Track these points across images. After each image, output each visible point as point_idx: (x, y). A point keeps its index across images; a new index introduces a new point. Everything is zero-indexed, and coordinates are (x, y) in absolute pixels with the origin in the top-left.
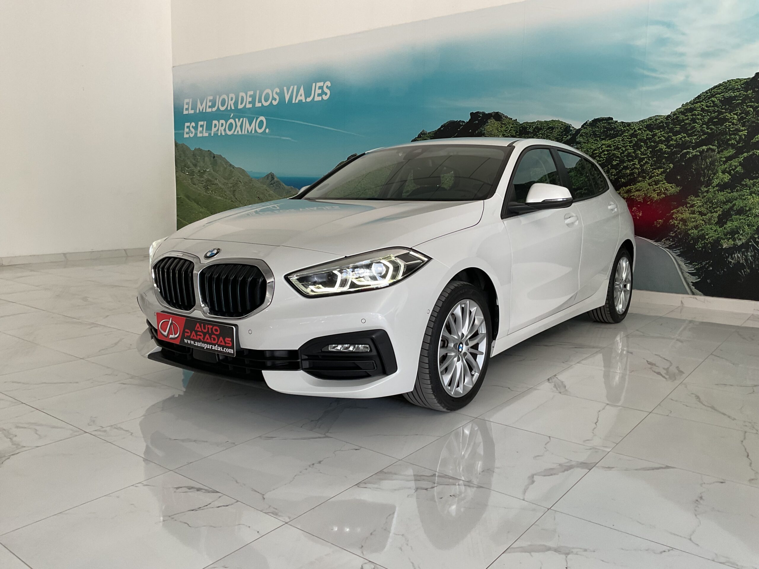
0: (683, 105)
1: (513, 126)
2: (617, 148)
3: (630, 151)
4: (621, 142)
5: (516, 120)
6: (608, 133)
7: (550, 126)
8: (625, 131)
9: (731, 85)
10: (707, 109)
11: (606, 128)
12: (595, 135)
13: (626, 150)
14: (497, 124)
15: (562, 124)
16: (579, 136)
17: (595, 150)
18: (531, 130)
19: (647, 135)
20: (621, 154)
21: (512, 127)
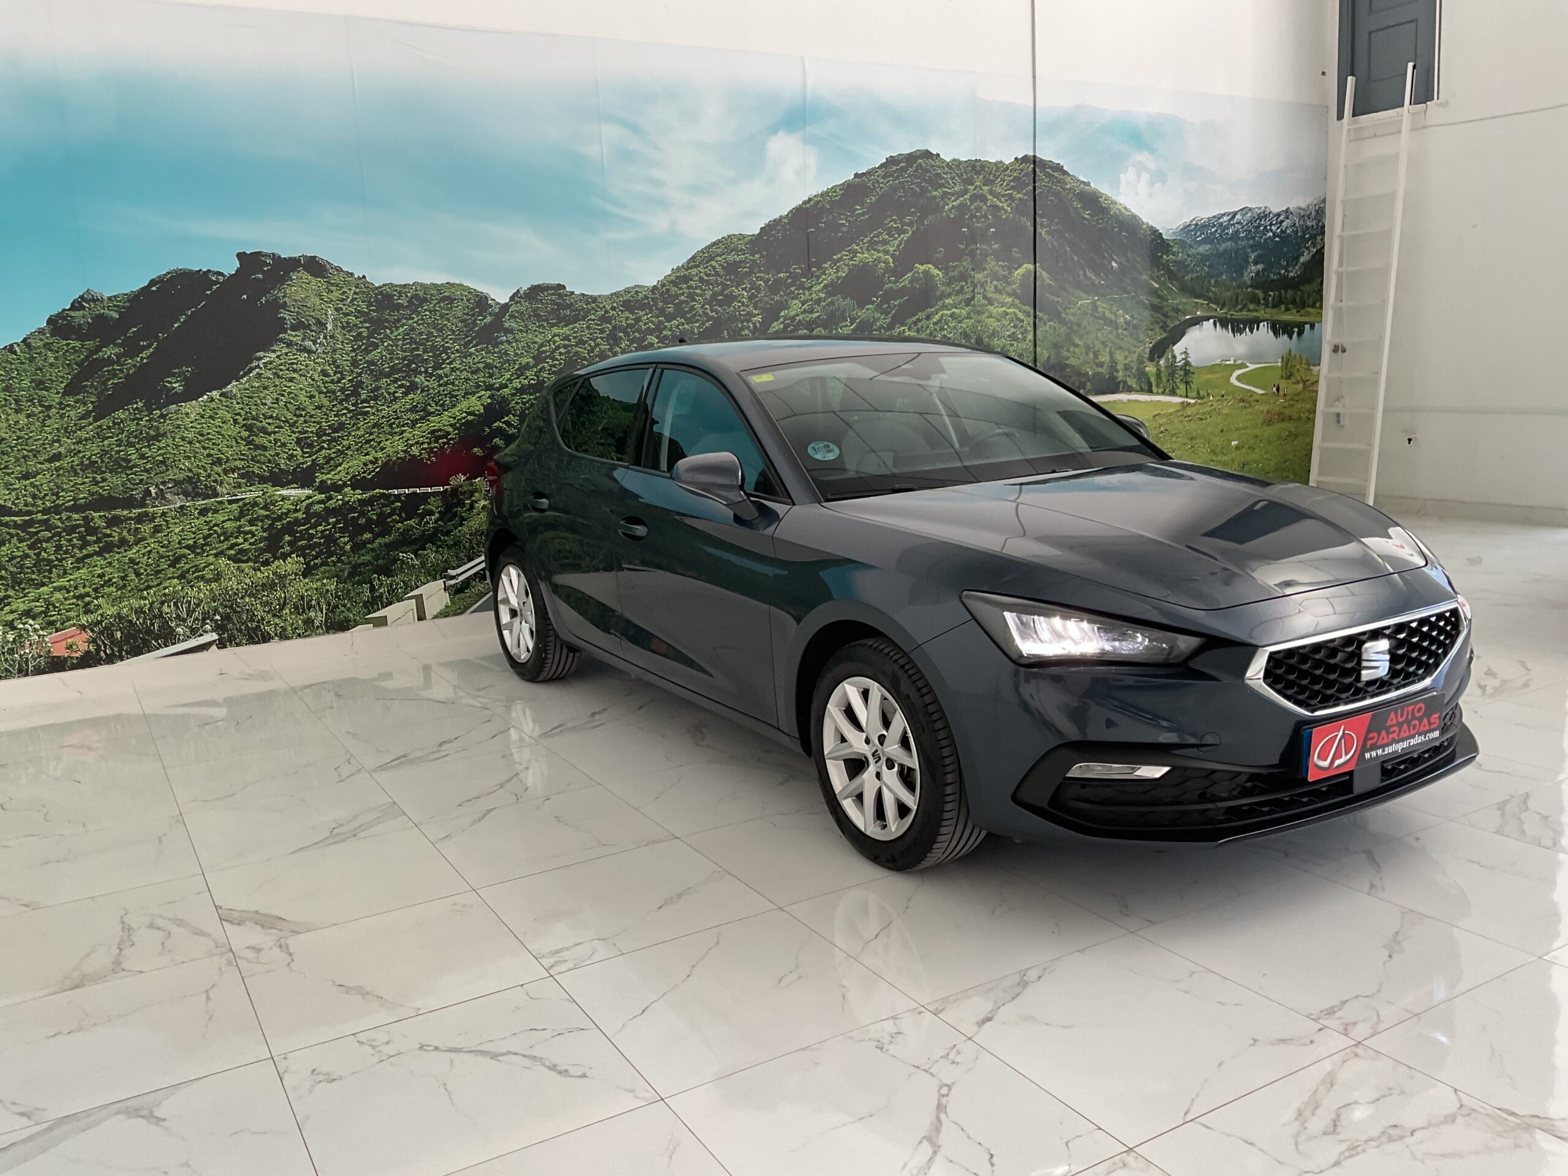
0: (673, 269)
1: (358, 290)
2: (581, 342)
3: (602, 347)
4: (587, 332)
5: (364, 277)
6: (560, 313)
7: (446, 294)
8: (589, 311)
9: (731, 243)
10: (706, 278)
11: (557, 304)
12: (538, 317)
13: (598, 345)
14: (315, 283)
15: (469, 292)
16: (507, 317)
17: (542, 346)
18: (403, 301)
19: (627, 319)
20: (588, 354)
21: (355, 293)
